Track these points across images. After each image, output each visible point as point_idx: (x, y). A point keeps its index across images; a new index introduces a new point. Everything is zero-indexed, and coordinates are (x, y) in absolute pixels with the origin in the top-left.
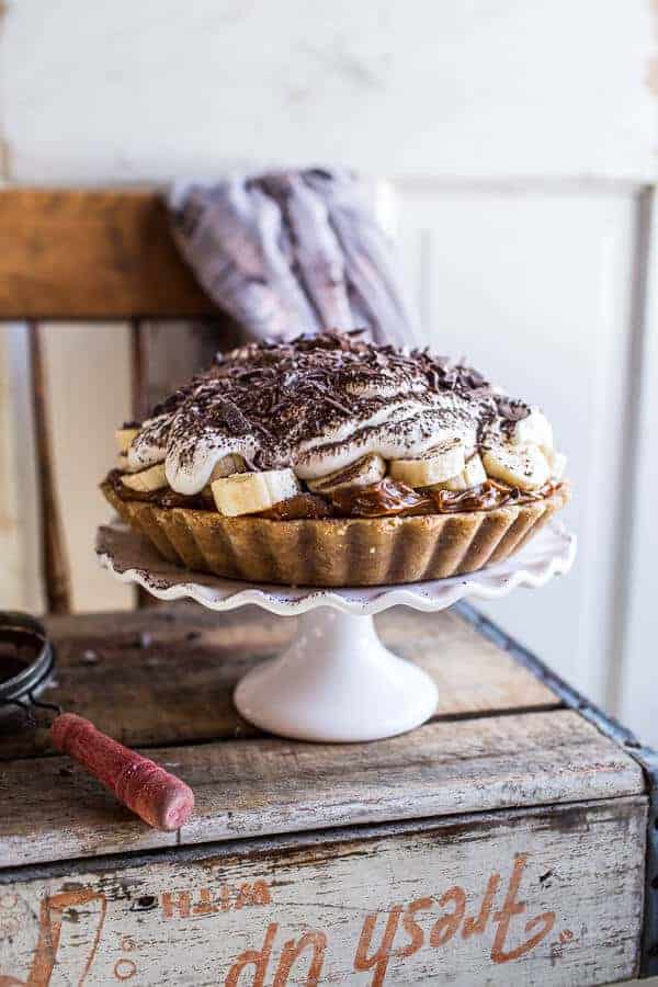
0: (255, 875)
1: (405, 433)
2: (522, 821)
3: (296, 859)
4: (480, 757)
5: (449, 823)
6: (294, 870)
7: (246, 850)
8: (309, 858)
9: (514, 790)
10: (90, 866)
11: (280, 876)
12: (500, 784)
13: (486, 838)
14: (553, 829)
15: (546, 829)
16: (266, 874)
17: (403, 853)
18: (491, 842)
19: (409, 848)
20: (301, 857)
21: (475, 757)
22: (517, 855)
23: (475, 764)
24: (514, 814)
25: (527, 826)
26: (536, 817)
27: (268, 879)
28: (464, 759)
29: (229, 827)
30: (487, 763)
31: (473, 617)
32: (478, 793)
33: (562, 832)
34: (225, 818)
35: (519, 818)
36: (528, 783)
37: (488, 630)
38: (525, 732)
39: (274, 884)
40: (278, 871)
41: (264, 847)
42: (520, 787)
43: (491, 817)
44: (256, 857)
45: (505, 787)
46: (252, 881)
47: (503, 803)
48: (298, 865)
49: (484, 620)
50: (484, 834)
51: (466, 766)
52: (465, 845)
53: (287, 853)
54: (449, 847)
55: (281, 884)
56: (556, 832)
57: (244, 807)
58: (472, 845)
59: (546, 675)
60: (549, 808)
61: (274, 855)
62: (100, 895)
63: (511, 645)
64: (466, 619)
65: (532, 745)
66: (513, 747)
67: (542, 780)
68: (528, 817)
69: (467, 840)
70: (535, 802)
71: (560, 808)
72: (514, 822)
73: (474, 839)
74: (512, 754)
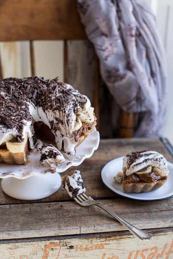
0: (101, 242)
1: (159, 161)
3: (112, 238)
6: (111, 241)
7: (98, 235)
8: (115, 238)
10: (57, 238)
11: (107, 242)
12: (171, 220)
18: (166, 236)
27: (104, 243)
29: (94, 230)
32: (164, 223)
34: (93, 227)
39: (105, 244)
41: (103, 235)
43: (167, 229)
44: (101, 237)
46: (100, 243)
50: (164, 234)
51: (161, 214)
53: (109, 237)
54: (155, 237)
55: (107, 244)
57: (98, 225)
58: (161, 236)
61: (106, 237)
62: (59, 245)
69: (159, 235)
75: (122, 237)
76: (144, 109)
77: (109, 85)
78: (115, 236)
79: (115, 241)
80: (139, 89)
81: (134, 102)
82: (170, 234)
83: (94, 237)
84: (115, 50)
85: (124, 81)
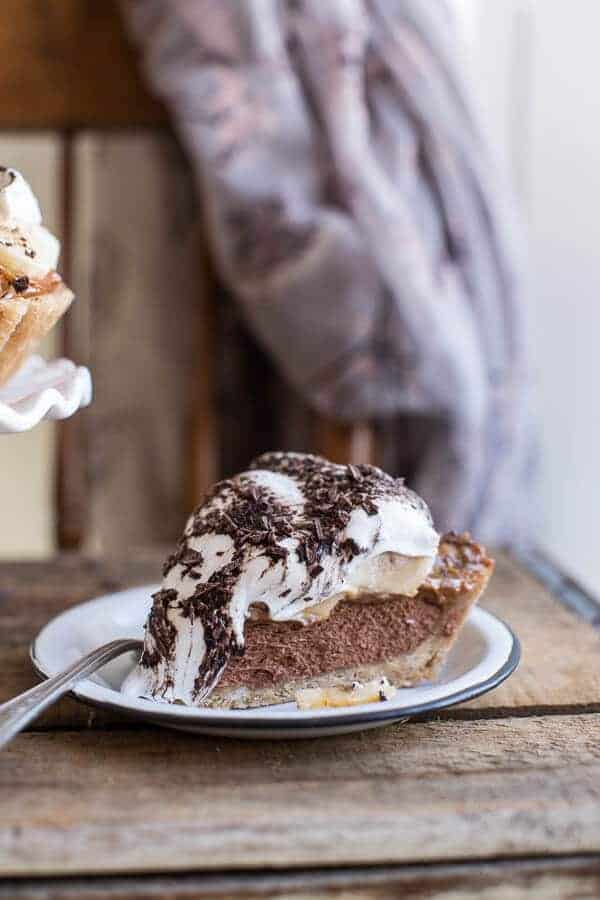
4: (489, 771)
5: (408, 876)
21: (478, 772)
23: (474, 782)
24: (529, 866)
25: (552, 888)
28: (458, 773)
29: (16, 852)
30: (497, 781)
31: (554, 580)
32: (465, 827)
35: (539, 874)
37: (573, 598)
38: (582, 739)
42: (544, 819)
43: (488, 871)
45: (517, 818)
47: (511, 845)
49: (571, 584)
51: (457, 784)
57: (43, 824)
64: (542, 582)
65: (588, 756)
66: (553, 758)
68: (558, 873)
70: (568, 846)
72: (529, 880)
74: (547, 768)
77: (247, 290)
80: (388, 303)
81: (362, 366)
84: (269, 122)
85: (312, 260)
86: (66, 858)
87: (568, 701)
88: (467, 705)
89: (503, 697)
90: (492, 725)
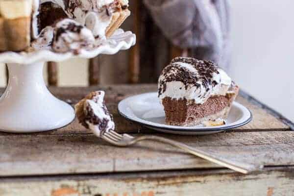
0: (149, 188)
2: (273, 172)
3: (168, 182)
4: (253, 144)
6: (166, 187)
7: (145, 176)
8: (174, 182)
9: (270, 158)
10: (74, 178)
11: (160, 189)
12: (264, 154)
13: (255, 179)
14: (286, 177)
15: (283, 177)
16: (153, 188)
17: (218, 183)
18: (258, 181)
19: (220, 181)
20: (170, 181)
21: (251, 145)
22: (269, 188)
23: (251, 147)
24: (269, 169)
25: (274, 175)
26: (280, 171)
27: (155, 191)
28: (247, 145)
29: (138, 164)
30: (257, 147)
31: (247, 97)
32: (253, 158)
33: (290, 179)
34: (136, 161)
35: (271, 170)
36: (276, 155)
38: (273, 137)
39: (157, 193)
40: (160, 187)
41: (154, 175)
42: (273, 156)
44: (150, 179)
45: (266, 156)
46: (147, 191)
48: (169, 185)
49: (251, 98)
50: (255, 177)
51: (247, 148)
52: (245, 181)
53: (164, 179)
54: (239, 182)
55: (161, 193)
56: (288, 178)
58: (249, 182)
59: (281, 118)
60: (285, 167)
61: (158, 179)
62: (77, 191)
63: (264, 107)
65: (277, 142)
66: (269, 142)
67: (283, 154)
69: (247, 179)
70: (279, 164)
71: (290, 167)
73: (251, 179)
74: (268, 144)
75: (186, 180)
76: (203, 43)
78: (174, 177)
79: (174, 188)
81: (188, 33)
82: (263, 178)
83: (138, 178)
86: (152, 166)
87: (265, 128)
88: (238, 128)
89: (247, 127)
90: (248, 133)
